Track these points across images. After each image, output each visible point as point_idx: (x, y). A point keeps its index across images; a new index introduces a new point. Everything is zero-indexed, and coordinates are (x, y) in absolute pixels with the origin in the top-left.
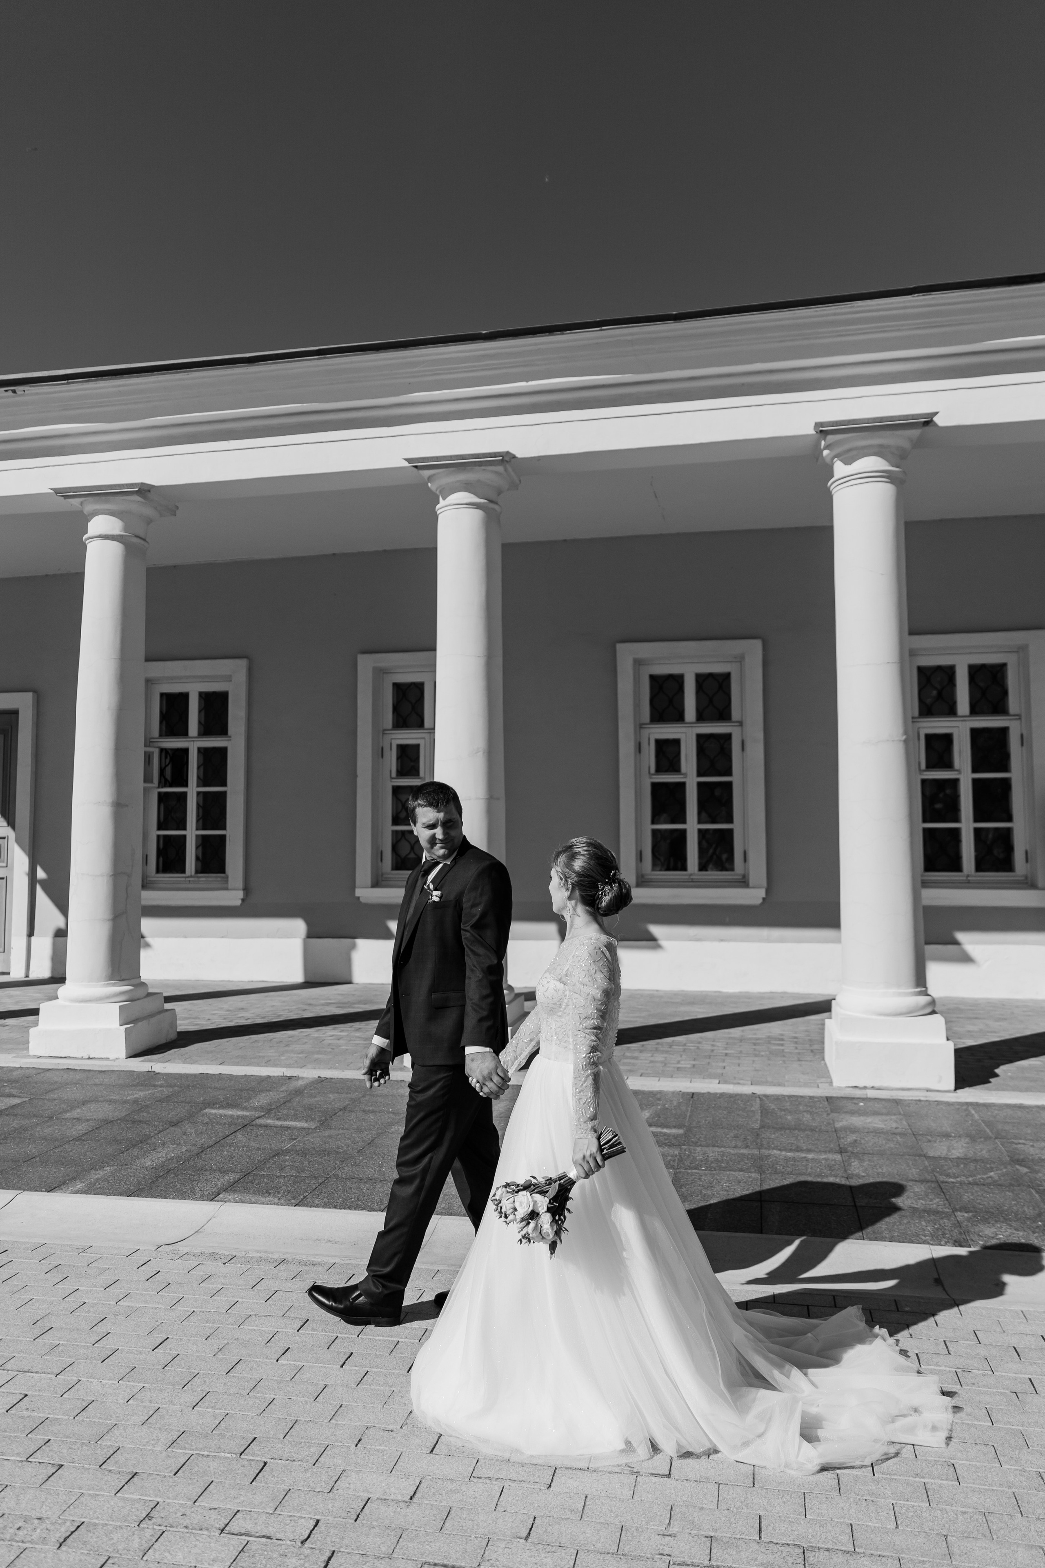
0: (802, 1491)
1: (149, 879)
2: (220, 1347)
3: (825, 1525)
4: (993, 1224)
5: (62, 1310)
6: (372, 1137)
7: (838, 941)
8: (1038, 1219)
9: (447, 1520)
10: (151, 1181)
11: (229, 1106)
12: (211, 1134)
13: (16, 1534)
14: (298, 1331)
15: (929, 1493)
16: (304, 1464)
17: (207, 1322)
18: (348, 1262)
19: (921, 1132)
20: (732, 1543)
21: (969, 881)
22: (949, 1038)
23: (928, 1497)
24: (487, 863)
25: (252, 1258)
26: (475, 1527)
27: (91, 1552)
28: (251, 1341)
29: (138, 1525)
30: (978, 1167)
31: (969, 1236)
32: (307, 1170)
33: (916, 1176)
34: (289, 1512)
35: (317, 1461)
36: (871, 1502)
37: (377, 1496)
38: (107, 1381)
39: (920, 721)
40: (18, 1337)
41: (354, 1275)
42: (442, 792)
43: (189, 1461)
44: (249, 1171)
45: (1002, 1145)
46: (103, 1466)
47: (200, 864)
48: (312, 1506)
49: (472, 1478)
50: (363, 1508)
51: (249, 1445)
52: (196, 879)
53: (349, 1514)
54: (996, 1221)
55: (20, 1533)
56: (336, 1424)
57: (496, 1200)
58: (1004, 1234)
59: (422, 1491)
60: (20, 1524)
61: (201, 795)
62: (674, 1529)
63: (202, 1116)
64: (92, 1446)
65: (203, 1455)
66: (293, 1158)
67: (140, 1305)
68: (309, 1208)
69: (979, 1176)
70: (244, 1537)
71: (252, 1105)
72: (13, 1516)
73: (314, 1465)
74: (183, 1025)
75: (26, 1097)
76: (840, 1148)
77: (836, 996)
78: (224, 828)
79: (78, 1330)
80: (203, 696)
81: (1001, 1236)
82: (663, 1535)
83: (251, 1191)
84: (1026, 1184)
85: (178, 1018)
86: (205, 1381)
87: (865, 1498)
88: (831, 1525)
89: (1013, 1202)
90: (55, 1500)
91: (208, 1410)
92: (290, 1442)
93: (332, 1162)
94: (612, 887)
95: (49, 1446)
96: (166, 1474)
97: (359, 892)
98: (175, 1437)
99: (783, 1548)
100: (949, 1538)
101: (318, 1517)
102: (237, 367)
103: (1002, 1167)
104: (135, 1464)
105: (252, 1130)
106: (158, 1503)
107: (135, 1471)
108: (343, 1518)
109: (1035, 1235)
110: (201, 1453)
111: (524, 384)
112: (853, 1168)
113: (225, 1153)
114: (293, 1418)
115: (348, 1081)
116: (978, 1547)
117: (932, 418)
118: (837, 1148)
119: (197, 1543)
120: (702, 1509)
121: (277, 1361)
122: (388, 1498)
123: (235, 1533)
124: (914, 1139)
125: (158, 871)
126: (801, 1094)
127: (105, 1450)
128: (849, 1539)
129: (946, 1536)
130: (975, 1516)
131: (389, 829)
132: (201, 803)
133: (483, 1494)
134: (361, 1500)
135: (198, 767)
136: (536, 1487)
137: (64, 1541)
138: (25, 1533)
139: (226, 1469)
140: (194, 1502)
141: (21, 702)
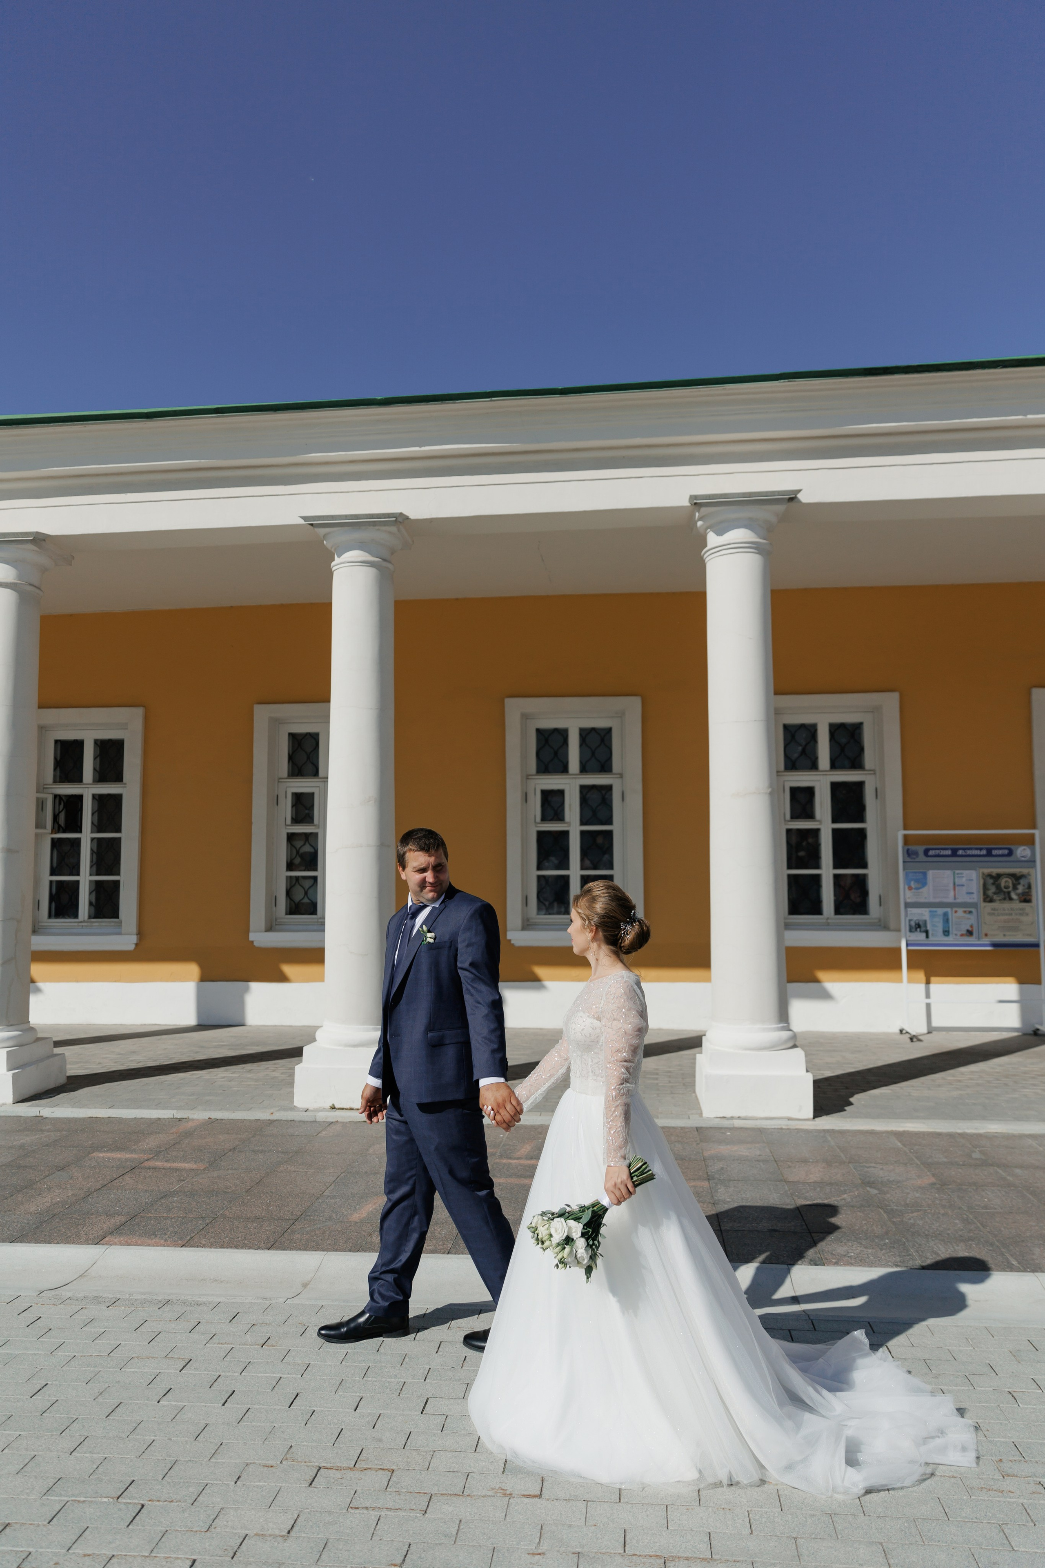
0: (665, 1504)
1: (40, 924)
2: (101, 1391)
3: (685, 1535)
4: (845, 1243)
6: (260, 1176)
7: (708, 980)
8: (886, 1237)
9: (323, 1552)
10: (35, 1226)
11: (118, 1149)
12: (99, 1177)
14: (180, 1371)
15: (781, 1499)
16: (183, 1504)
17: (88, 1367)
18: (233, 1301)
19: (782, 1159)
20: (598, 1558)
21: (829, 923)
22: (808, 1070)
23: (780, 1503)
24: (479, 904)
25: (136, 1300)
26: (351, 1557)
28: (132, 1383)
30: (833, 1190)
31: (823, 1254)
32: (195, 1211)
33: (777, 1200)
34: (166, 1553)
35: (195, 1501)
36: (728, 1511)
37: (255, 1532)
39: (786, 775)
41: (238, 1313)
42: (432, 837)
43: (65, 1508)
44: (136, 1214)
45: (854, 1168)
47: (93, 909)
48: (189, 1546)
49: (350, 1509)
50: (240, 1545)
51: (127, 1488)
52: (89, 924)
53: (226, 1552)
54: (848, 1240)
56: (216, 1463)
57: (533, 1228)
58: (855, 1252)
59: (299, 1524)
61: (95, 841)
62: (544, 1548)
63: (90, 1160)
65: (79, 1501)
66: (181, 1199)
67: (19, 1352)
68: (196, 1249)
69: (834, 1199)
71: (141, 1147)
73: (192, 1504)
74: (74, 1070)
76: (708, 1176)
77: (706, 1031)
78: (118, 874)
80: (99, 743)
81: (852, 1254)
82: (533, 1554)
83: (138, 1233)
84: (875, 1204)
85: (67, 1062)
86: (84, 1426)
87: (723, 1507)
88: (691, 1535)
89: (864, 1222)
91: (86, 1455)
92: (169, 1483)
93: (220, 1202)
94: (633, 926)
96: (40, 1523)
97: (252, 937)
98: (51, 1484)
99: (645, 1559)
100: (799, 1540)
101: (194, 1557)
102: (135, 422)
103: (855, 1189)
104: (7, 1514)
105: (140, 1172)
106: (30, 1553)
108: (220, 1556)
109: (882, 1252)
110: (77, 1499)
111: (417, 449)
112: (719, 1194)
113: (112, 1196)
114: (173, 1459)
115: (238, 1122)
116: (824, 1547)
117: (796, 496)
118: (705, 1176)
120: (570, 1526)
121: (159, 1402)
122: (265, 1533)
124: (776, 1165)
125: (50, 916)
126: (673, 1126)
128: (707, 1547)
129: (796, 1539)
130: (822, 1518)
131: (283, 874)
132: (95, 849)
133: (360, 1524)
134: (239, 1537)
135: (93, 814)
136: (411, 1514)
139: (102, 1514)
140: (68, 1550)
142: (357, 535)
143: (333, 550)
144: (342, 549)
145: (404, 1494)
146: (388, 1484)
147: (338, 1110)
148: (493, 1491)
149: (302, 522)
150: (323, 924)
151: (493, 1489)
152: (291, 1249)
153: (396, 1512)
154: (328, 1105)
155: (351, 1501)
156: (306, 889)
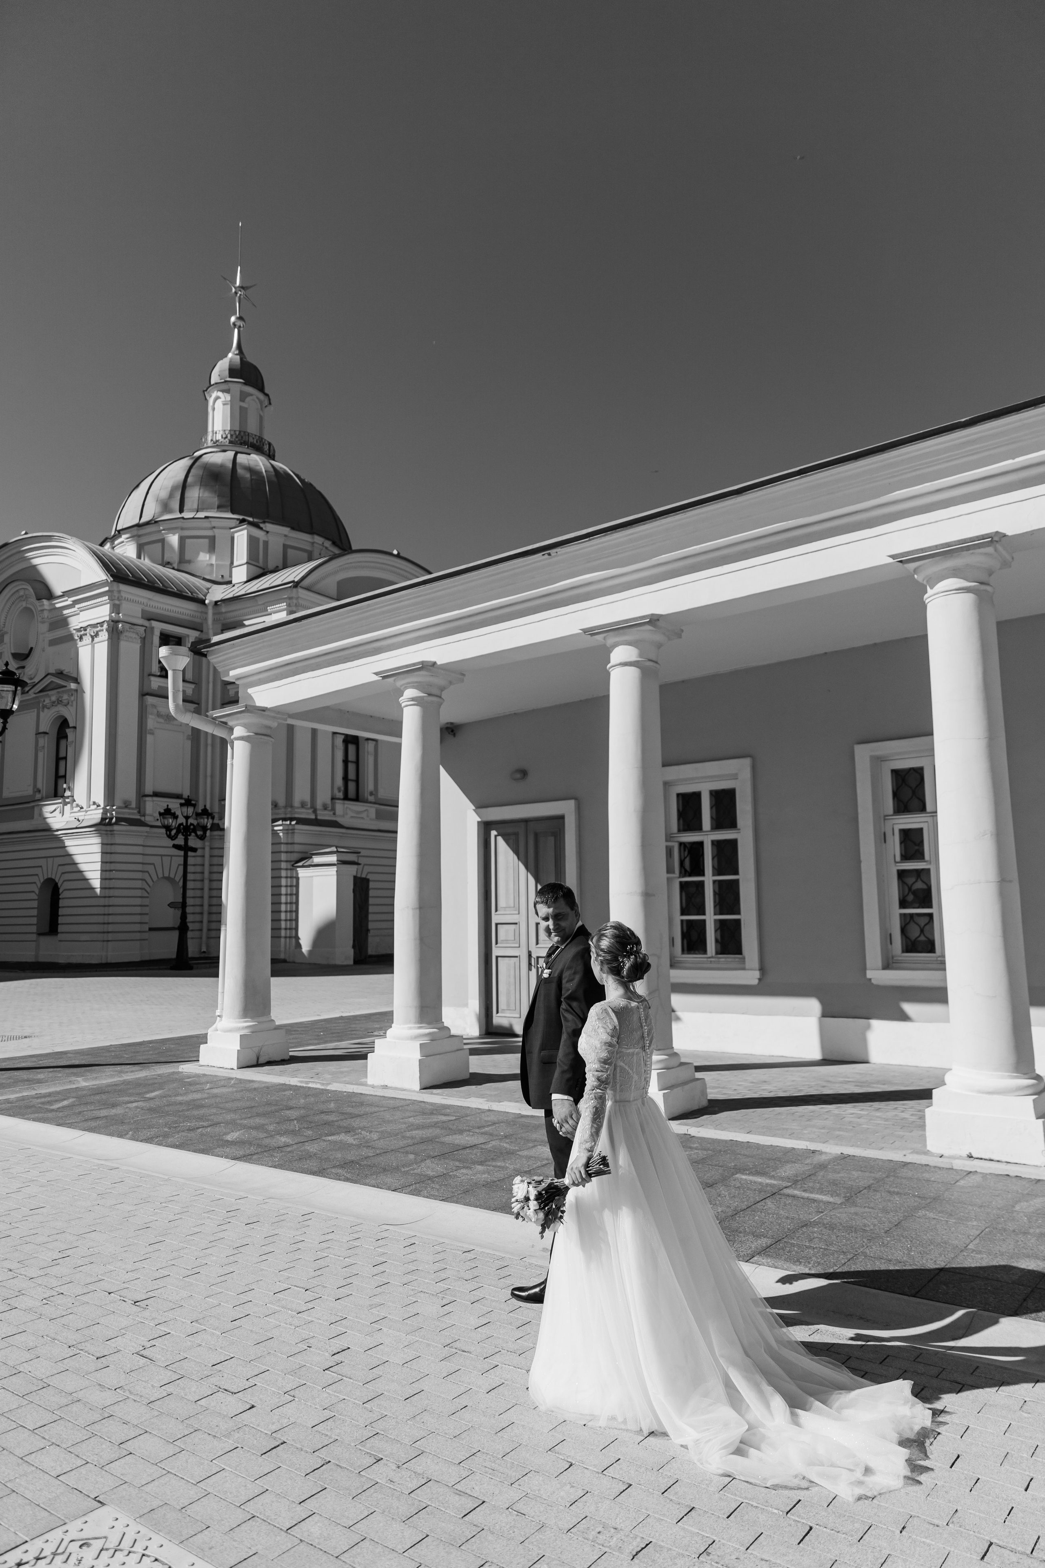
1: (676, 959)
6: (899, 1219)
11: (758, 1173)
12: (744, 1198)
13: (597, 1537)
16: (850, 1538)
29: (698, 1558)
32: (835, 1244)
35: (861, 1539)
43: (740, 1508)
44: (780, 1238)
46: (665, 1493)
47: (719, 946)
51: (795, 1506)
52: (717, 959)
55: (600, 1536)
60: (600, 1529)
61: (717, 883)
63: (734, 1180)
64: (655, 1473)
65: (752, 1506)
66: (822, 1230)
71: (779, 1175)
72: (594, 1520)
73: (859, 1541)
74: (713, 1094)
78: (739, 913)
80: (714, 794)
83: (783, 1258)
85: (708, 1087)
90: (627, 1515)
92: (834, 1513)
93: (859, 1239)
94: (629, 958)
95: (619, 1465)
96: (720, 1516)
97: (870, 974)
102: (727, 500)
104: (692, 1499)
105: (780, 1198)
106: (714, 1541)
107: (692, 1506)
111: (1009, 462)
113: (757, 1218)
125: (683, 952)
127: (666, 1480)
131: (896, 912)
132: (718, 891)
135: (713, 858)
137: (636, 1555)
138: (605, 1538)
139: (774, 1524)
140: (747, 1549)
141: (566, 808)
142: (949, 563)
143: (925, 583)
144: (934, 580)
147: (976, 1160)
149: (890, 560)
150: (943, 962)
154: (965, 1153)
156: (922, 927)
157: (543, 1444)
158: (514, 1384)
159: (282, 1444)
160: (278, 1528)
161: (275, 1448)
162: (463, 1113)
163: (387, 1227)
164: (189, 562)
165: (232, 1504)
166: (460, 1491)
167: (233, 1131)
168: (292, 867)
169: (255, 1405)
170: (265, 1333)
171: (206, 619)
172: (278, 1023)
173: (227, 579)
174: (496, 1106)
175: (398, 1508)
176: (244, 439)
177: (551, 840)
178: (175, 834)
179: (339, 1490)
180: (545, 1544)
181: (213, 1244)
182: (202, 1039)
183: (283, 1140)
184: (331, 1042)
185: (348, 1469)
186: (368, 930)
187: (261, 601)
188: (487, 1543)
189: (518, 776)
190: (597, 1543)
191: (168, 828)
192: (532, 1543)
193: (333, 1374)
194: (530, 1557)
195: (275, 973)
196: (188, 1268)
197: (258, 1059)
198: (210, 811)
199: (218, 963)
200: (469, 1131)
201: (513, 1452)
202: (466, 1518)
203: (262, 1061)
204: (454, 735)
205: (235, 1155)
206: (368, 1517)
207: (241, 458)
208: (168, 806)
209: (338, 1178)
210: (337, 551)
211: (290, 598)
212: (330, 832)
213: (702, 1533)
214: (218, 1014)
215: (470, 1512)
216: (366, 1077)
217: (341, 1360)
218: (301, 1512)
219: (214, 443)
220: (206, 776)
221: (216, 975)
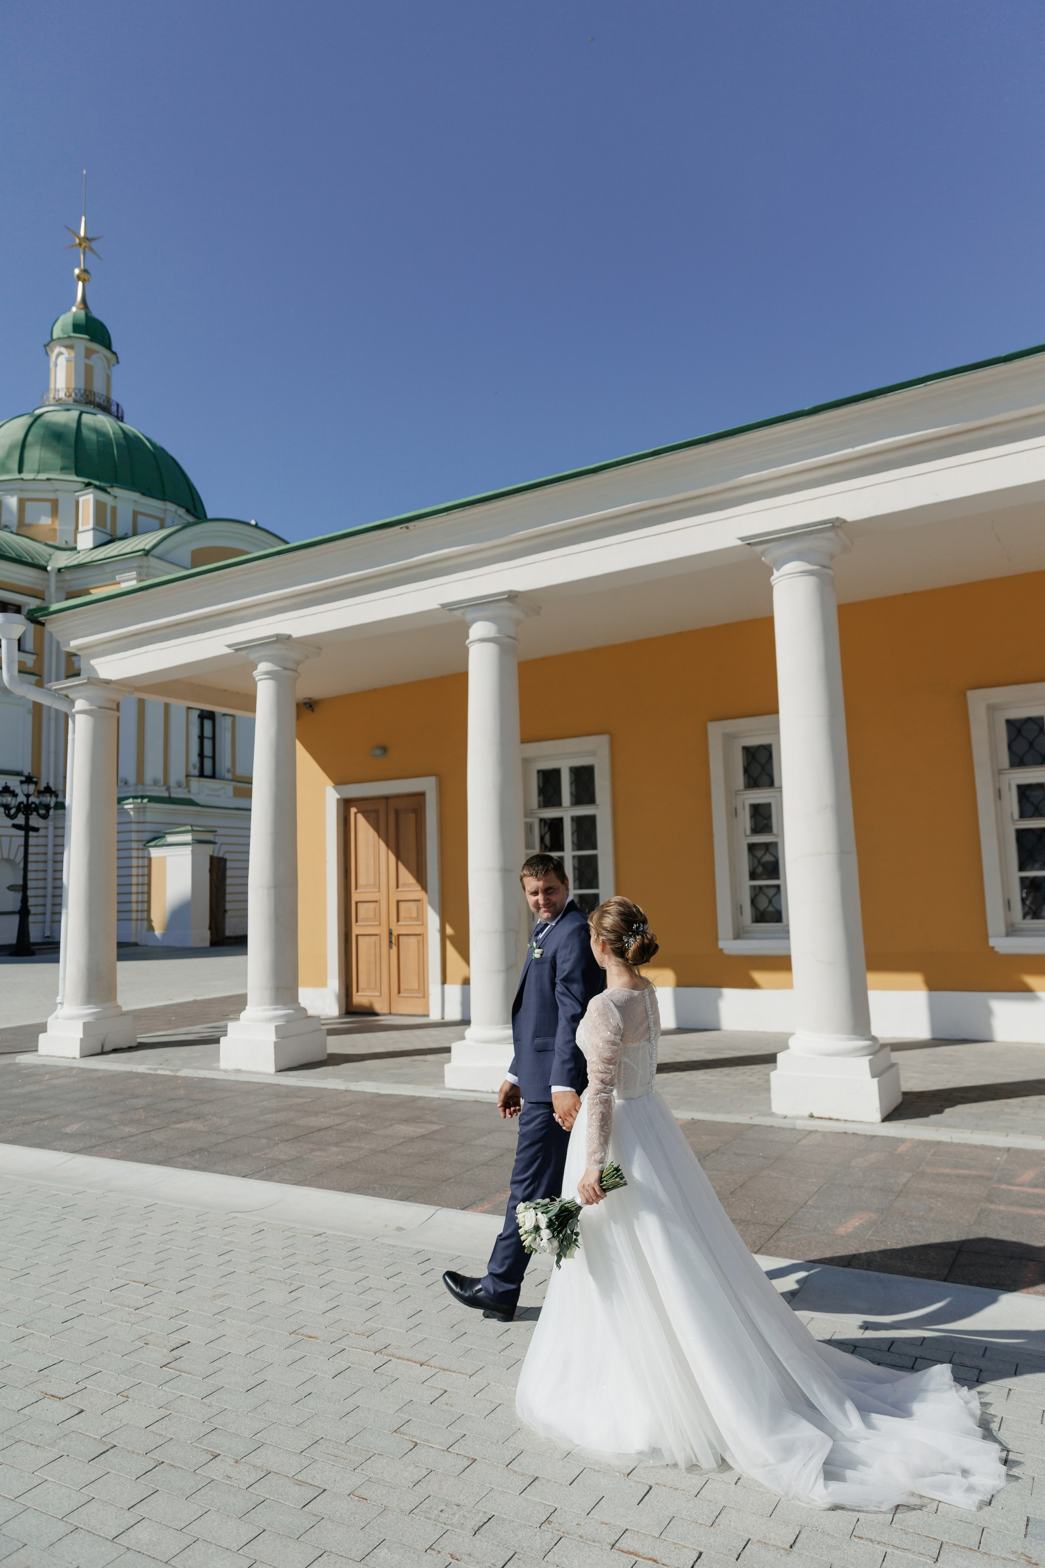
5: (474, 1318)
6: (744, 1179)
13: (439, 1516)
27: (501, 1545)
29: (540, 1527)
34: (674, 1540)
35: (698, 1493)
37: (758, 1539)
38: (511, 1388)
40: (439, 1338)
43: (583, 1474)
46: (509, 1466)
48: (695, 1537)
49: (853, 1537)
50: (744, 1548)
53: (730, 1552)
55: (443, 1515)
59: (802, 1541)
60: (443, 1507)
61: (576, 859)
64: (500, 1446)
65: (594, 1470)
70: (632, 1556)
72: (437, 1499)
73: (696, 1496)
75: (444, 1125)
78: (597, 887)
79: (487, 1337)
80: (573, 770)
90: (470, 1490)
94: (635, 939)
95: (464, 1440)
96: (563, 1483)
97: (722, 944)
101: (701, 1550)
102: (584, 478)
104: (536, 1469)
106: (556, 1509)
107: (536, 1476)
108: (725, 1555)
110: (592, 1468)
115: (719, 1124)
119: (591, 1554)
122: (768, 1542)
123: (625, 1551)
127: (511, 1452)
131: (747, 884)
132: (576, 866)
133: (865, 1556)
134: (742, 1540)
135: (573, 834)
136: (921, 1559)
137: (478, 1530)
138: (447, 1516)
139: (615, 1487)
140: (588, 1514)
141: (427, 785)
142: (794, 547)
143: (771, 565)
144: (780, 563)
145: (910, 1534)
146: (893, 1519)
147: (817, 1119)
148: (1014, 1555)
149: (740, 543)
150: (788, 932)
151: (1014, 1553)
152: (778, 1256)
153: (904, 1552)
154: (806, 1114)
155: (854, 1528)
156: (770, 897)
157: (388, 1425)
158: (360, 1367)
159: (112, 1448)
160: (103, 1537)
161: (104, 1453)
162: (319, 1094)
163: (235, 1215)
164: (29, 526)
165: (54, 1517)
166: (301, 1481)
167: (73, 1123)
168: (143, 847)
169: (84, 1409)
170: (99, 1333)
171: (48, 587)
172: (124, 1009)
173: (71, 545)
174: (354, 1087)
175: (234, 1504)
176: (90, 398)
177: (412, 817)
178: (15, 813)
179: (172, 1491)
180: (386, 1528)
181: (46, 1242)
182: (42, 1028)
183: (127, 1130)
184: (182, 1026)
185: (182, 1469)
186: (225, 911)
187: (108, 569)
188: (326, 1533)
189: (378, 752)
190: (439, 1522)
191: (7, 807)
192: (373, 1527)
193: (171, 1370)
194: (370, 1542)
195: (121, 957)
196: (17, 1269)
197: (103, 1047)
198: (53, 789)
199: (59, 948)
200: (324, 1112)
201: (358, 1436)
202: (306, 1509)
203: (106, 1049)
204: (313, 710)
205: (74, 1147)
206: (202, 1517)
207: (86, 418)
208: (6, 783)
209: (185, 1166)
210: (191, 519)
211: (140, 567)
212: (185, 810)
213: (544, 1502)
214: (59, 1001)
215: (310, 1502)
216: (218, 1061)
217: (180, 1355)
218: (129, 1518)
219: (57, 401)
220: (49, 753)
221: (57, 961)
